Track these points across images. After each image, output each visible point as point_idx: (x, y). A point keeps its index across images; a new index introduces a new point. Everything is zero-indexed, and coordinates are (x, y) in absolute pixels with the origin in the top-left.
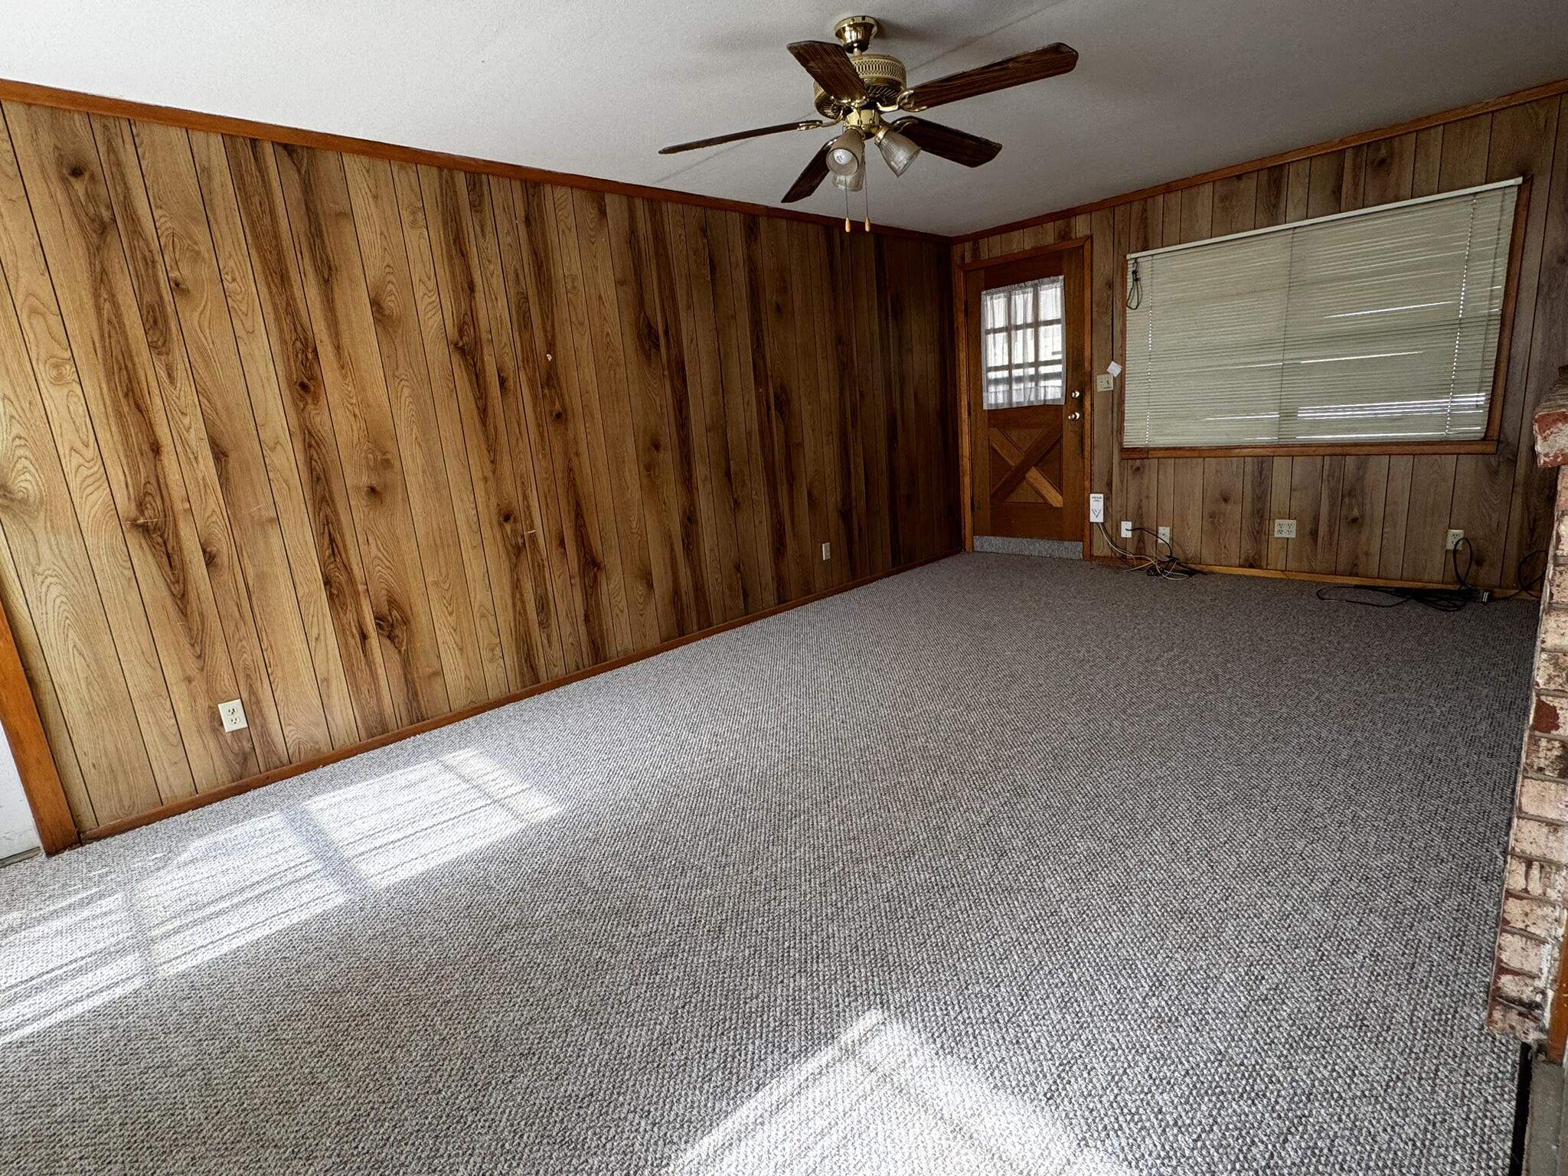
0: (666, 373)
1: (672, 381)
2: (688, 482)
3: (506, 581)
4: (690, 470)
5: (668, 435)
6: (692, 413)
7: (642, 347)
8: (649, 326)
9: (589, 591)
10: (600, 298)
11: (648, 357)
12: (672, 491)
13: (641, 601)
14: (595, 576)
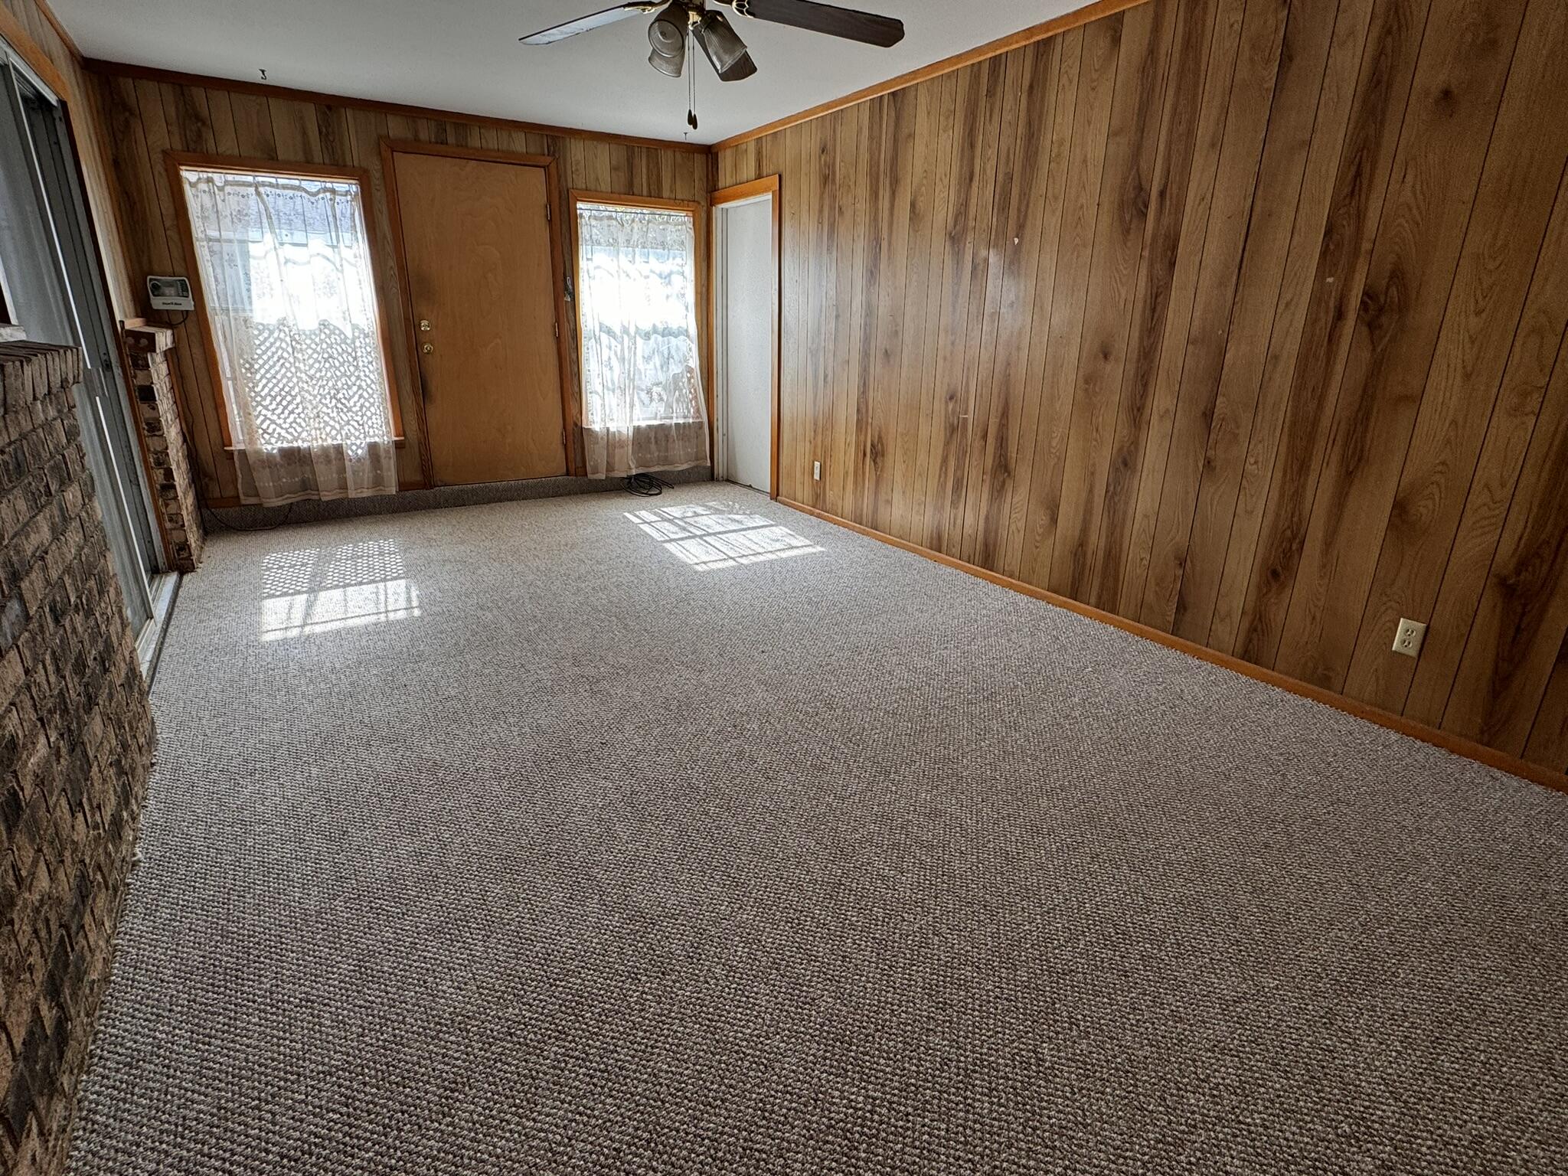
0: (1146, 253)
1: (1151, 265)
2: (1137, 412)
3: (940, 451)
4: (1144, 395)
5: (1127, 340)
6: (1170, 315)
7: (1122, 219)
8: (1140, 188)
9: (996, 494)
10: (1085, 161)
11: (1126, 232)
12: (1111, 419)
13: (1040, 531)
14: (1004, 482)
